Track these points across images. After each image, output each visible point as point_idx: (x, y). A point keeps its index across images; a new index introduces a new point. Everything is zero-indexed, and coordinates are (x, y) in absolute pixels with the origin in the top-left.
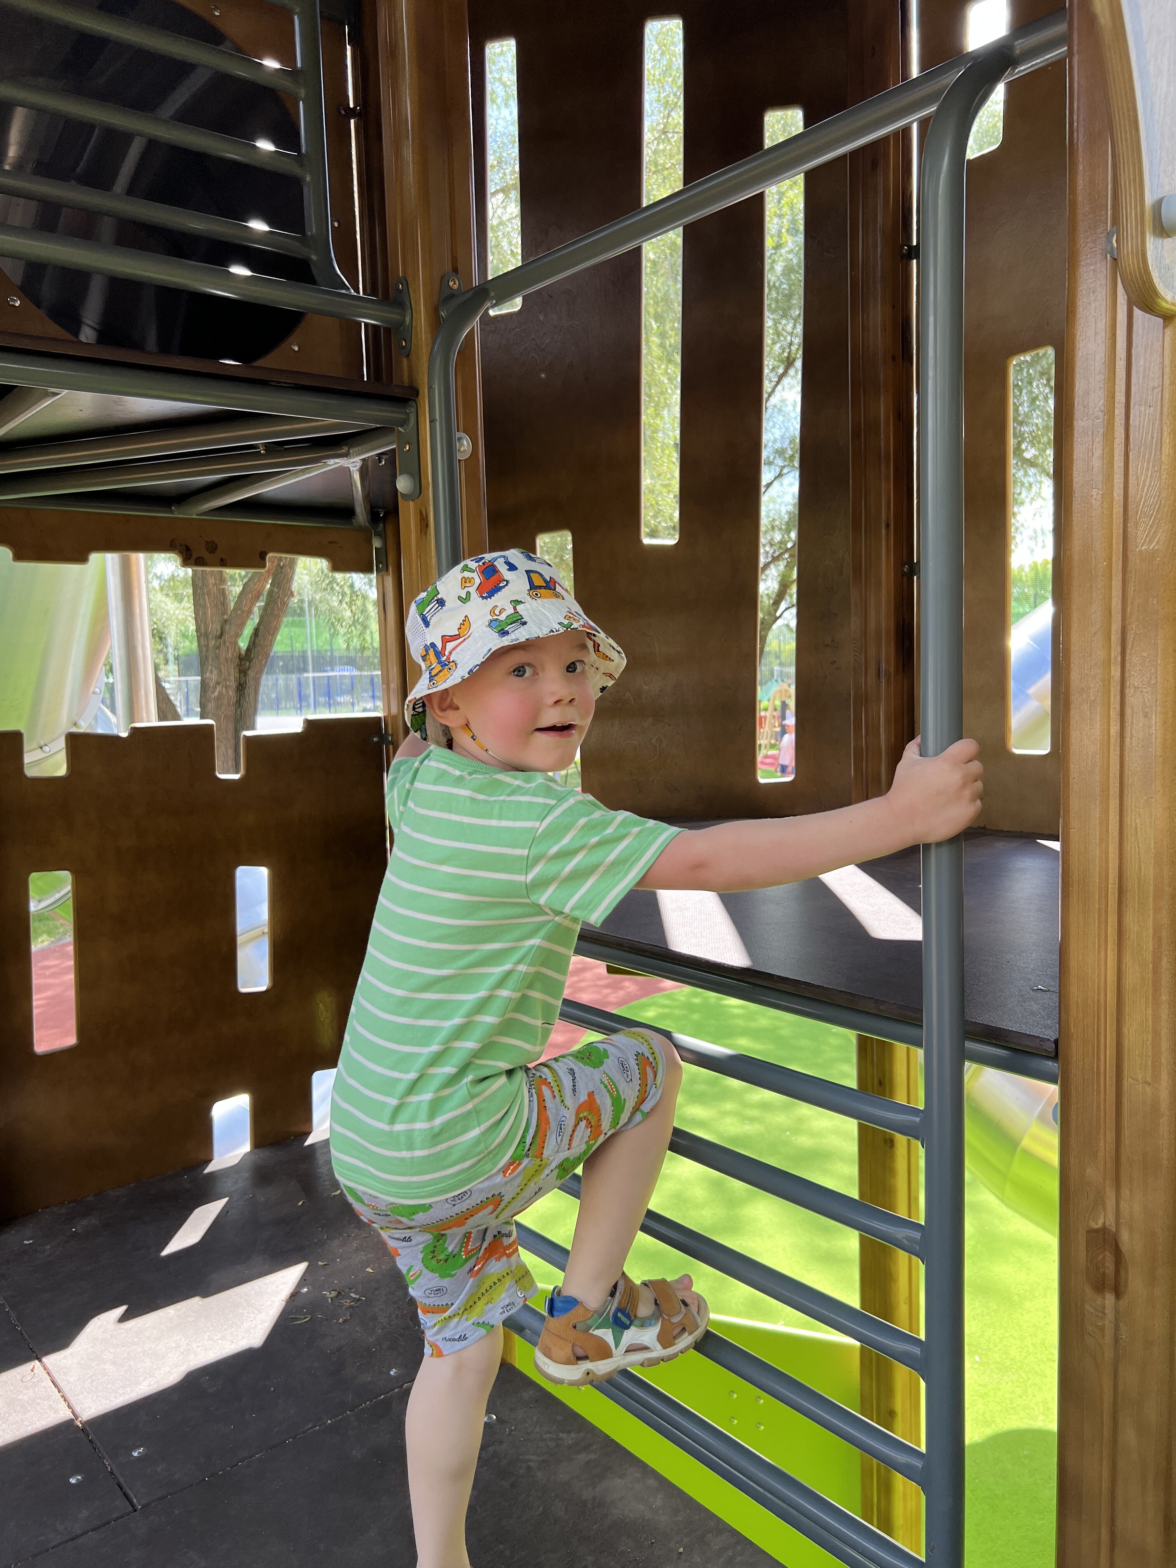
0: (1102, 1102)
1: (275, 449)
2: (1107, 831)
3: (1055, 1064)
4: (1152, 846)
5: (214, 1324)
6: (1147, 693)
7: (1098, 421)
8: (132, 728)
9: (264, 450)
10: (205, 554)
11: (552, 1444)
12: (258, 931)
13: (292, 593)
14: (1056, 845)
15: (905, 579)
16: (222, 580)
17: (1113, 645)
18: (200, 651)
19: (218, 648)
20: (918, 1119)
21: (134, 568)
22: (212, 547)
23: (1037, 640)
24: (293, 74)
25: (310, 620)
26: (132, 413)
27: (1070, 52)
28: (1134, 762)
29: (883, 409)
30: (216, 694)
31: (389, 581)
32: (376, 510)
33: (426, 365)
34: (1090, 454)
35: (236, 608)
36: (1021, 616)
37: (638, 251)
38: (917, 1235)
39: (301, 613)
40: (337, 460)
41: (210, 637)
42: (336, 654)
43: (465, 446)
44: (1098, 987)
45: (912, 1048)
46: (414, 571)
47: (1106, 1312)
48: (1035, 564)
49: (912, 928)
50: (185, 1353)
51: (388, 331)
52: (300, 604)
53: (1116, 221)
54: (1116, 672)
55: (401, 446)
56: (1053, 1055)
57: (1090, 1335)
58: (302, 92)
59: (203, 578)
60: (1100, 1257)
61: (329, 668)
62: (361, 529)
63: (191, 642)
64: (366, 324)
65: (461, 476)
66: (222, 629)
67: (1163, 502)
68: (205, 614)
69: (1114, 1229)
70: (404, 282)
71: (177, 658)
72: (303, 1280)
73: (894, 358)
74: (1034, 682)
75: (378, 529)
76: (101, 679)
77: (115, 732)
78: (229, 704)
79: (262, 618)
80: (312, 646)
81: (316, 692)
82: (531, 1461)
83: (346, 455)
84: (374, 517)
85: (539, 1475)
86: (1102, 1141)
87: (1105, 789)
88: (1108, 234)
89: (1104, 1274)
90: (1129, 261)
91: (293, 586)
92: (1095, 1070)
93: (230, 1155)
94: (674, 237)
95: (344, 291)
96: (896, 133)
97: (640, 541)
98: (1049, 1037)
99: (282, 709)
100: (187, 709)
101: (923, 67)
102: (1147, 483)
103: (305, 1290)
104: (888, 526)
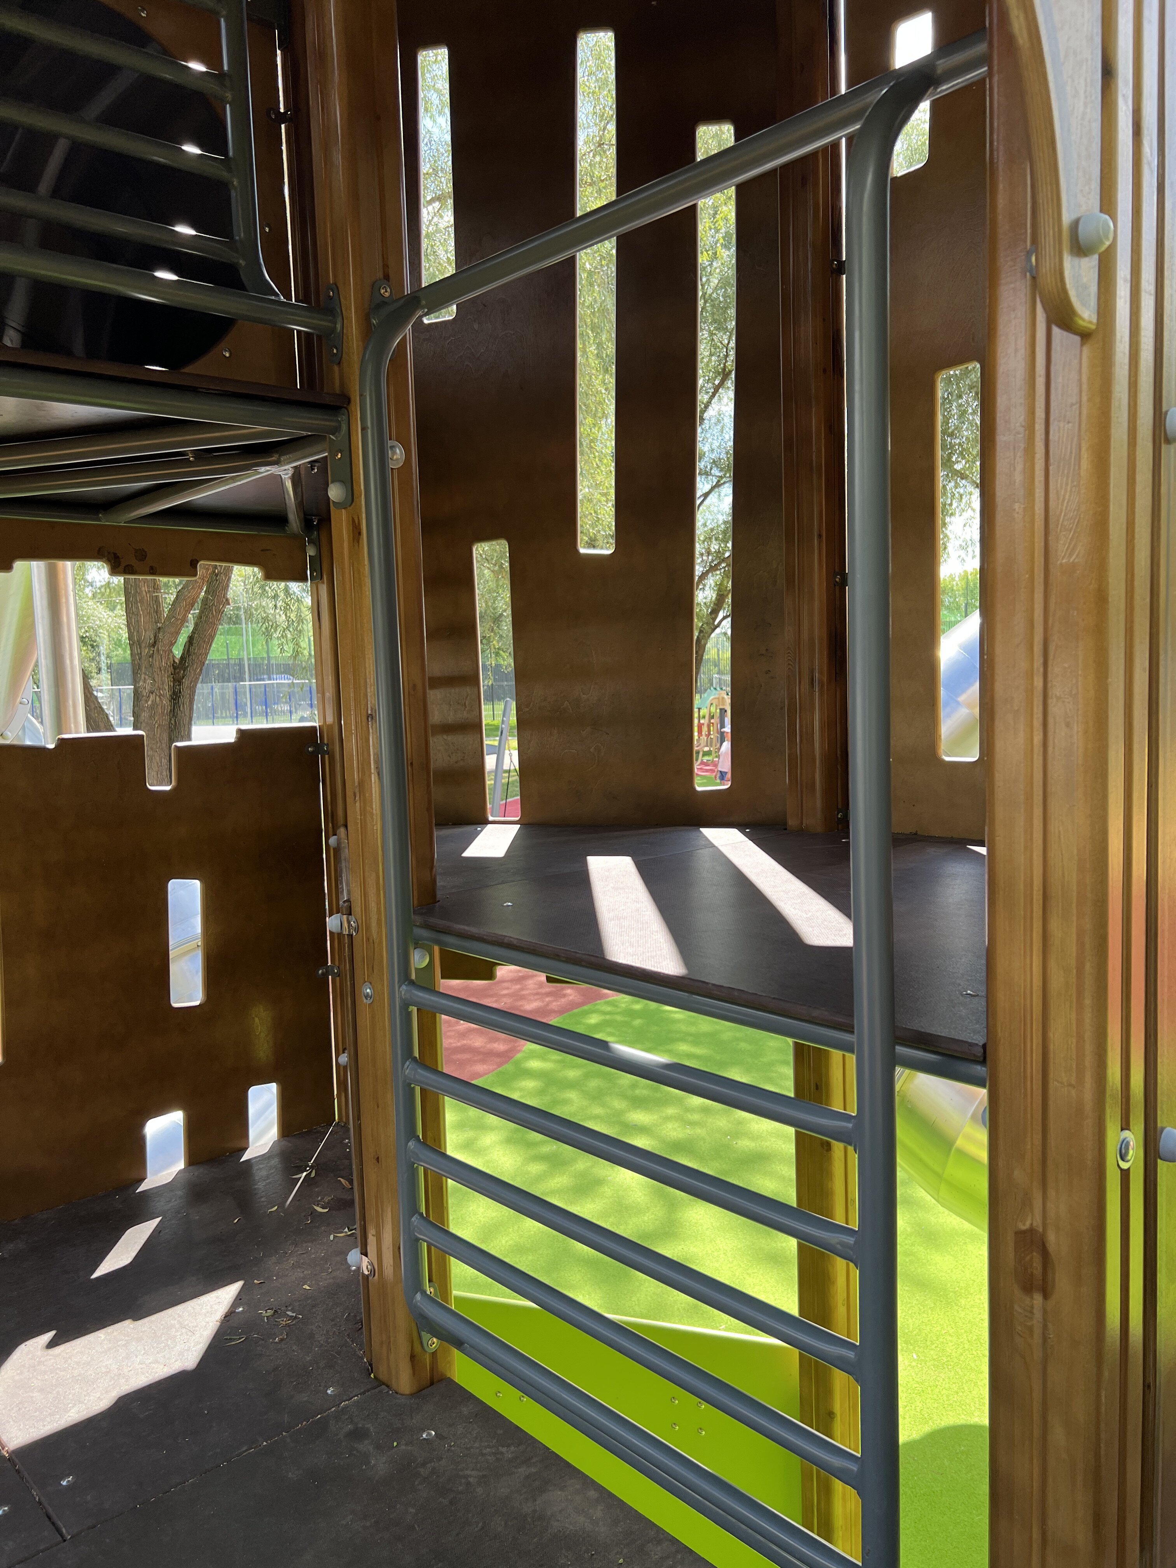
0: (1029, 1105)
1: (204, 456)
2: (1031, 839)
3: (983, 1069)
4: (1075, 852)
5: (146, 1347)
6: (1069, 703)
7: (1019, 436)
8: (59, 739)
9: (192, 457)
10: (134, 562)
11: (491, 1459)
12: (193, 944)
13: (227, 600)
14: (983, 850)
15: (837, 588)
16: (156, 588)
17: (1036, 657)
18: (133, 660)
19: (152, 656)
20: (850, 1125)
21: (61, 576)
22: (141, 555)
23: (966, 648)
24: (221, 77)
25: (247, 628)
26: (55, 418)
27: (990, 73)
28: (1057, 770)
29: (815, 421)
30: (149, 703)
31: (324, 589)
32: (309, 517)
33: (357, 372)
34: (1012, 469)
35: (169, 617)
36: (951, 625)
37: (572, 261)
38: (851, 1240)
39: (236, 620)
40: (268, 468)
41: (143, 645)
42: (273, 661)
43: (397, 455)
44: (1024, 992)
45: (847, 1054)
46: (347, 580)
47: (1035, 1311)
48: (966, 572)
49: (845, 935)
50: (116, 1378)
51: (319, 338)
52: (236, 612)
53: (1035, 241)
54: (1038, 682)
55: (333, 454)
56: (982, 1059)
57: (1019, 1334)
58: (229, 96)
59: (136, 585)
60: (1028, 1258)
61: (266, 676)
62: (294, 536)
63: (124, 650)
64: (298, 331)
65: (394, 485)
66: (155, 637)
67: (1082, 516)
68: (138, 621)
69: (1041, 1230)
70: (336, 291)
71: (109, 667)
72: (238, 1299)
73: (825, 371)
74: (964, 690)
75: (312, 537)
76: (28, 689)
77: (41, 743)
78: (163, 713)
79: (196, 625)
80: (249, 654)
81: (253, 701)
82: (471, 1476)
83: (277, 463)
84: (307, 524)
85: (480, 1490)
86: (1029, 1143)
87: (1029, 797)
88: (1028, 252)
89: (1032, 1274)
90: (1047, 280)
91: (228, 593)
92: (1022, 1074)
93: (164, 1173)
94: (608, 247)
95: (273, 298)
96: (824, 149)
97: (577, 551)
98: (977, 1042)
99: (218, 718)
100: (121, 719)
101: (850, 83)
102: (1067, 497)
103: (241, 1309)
104: (820, 536)
